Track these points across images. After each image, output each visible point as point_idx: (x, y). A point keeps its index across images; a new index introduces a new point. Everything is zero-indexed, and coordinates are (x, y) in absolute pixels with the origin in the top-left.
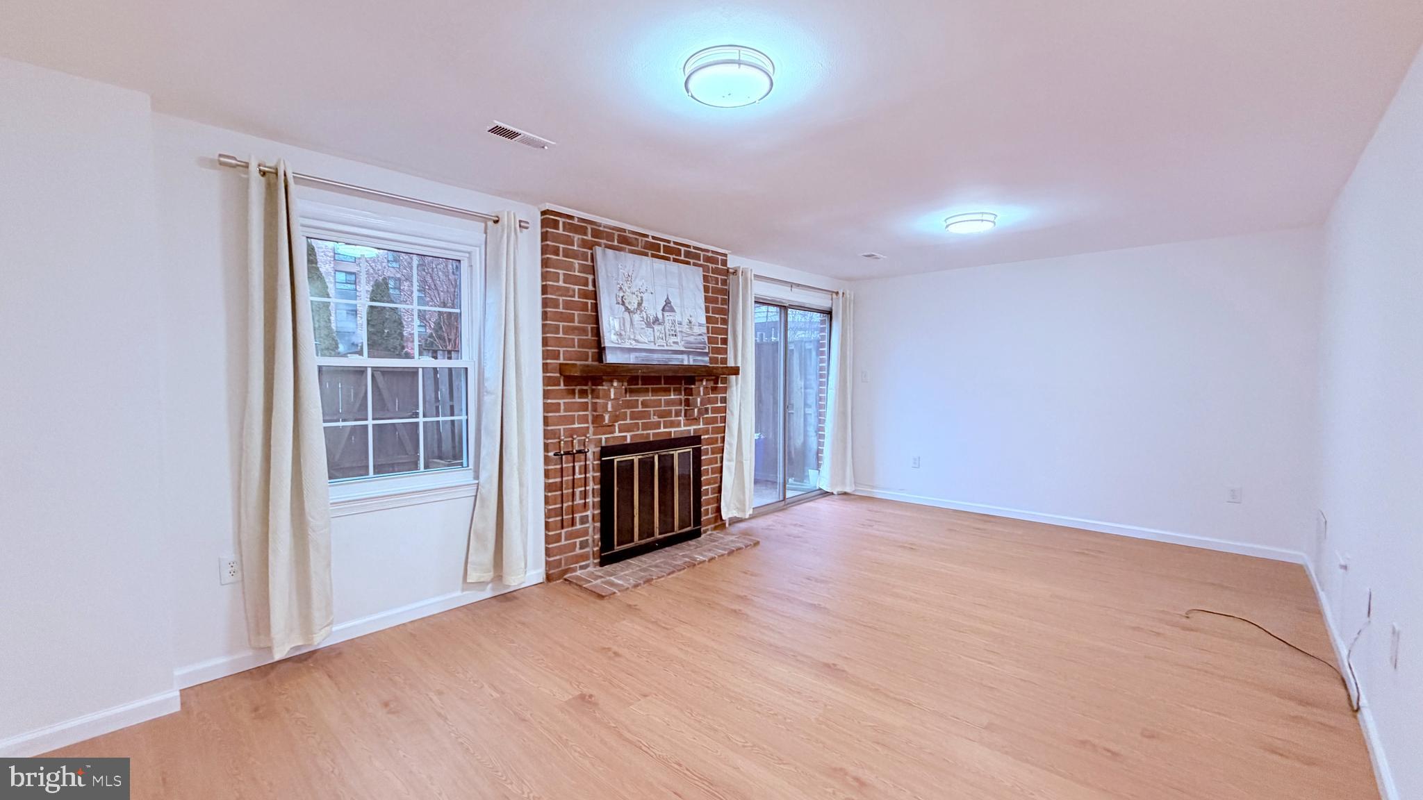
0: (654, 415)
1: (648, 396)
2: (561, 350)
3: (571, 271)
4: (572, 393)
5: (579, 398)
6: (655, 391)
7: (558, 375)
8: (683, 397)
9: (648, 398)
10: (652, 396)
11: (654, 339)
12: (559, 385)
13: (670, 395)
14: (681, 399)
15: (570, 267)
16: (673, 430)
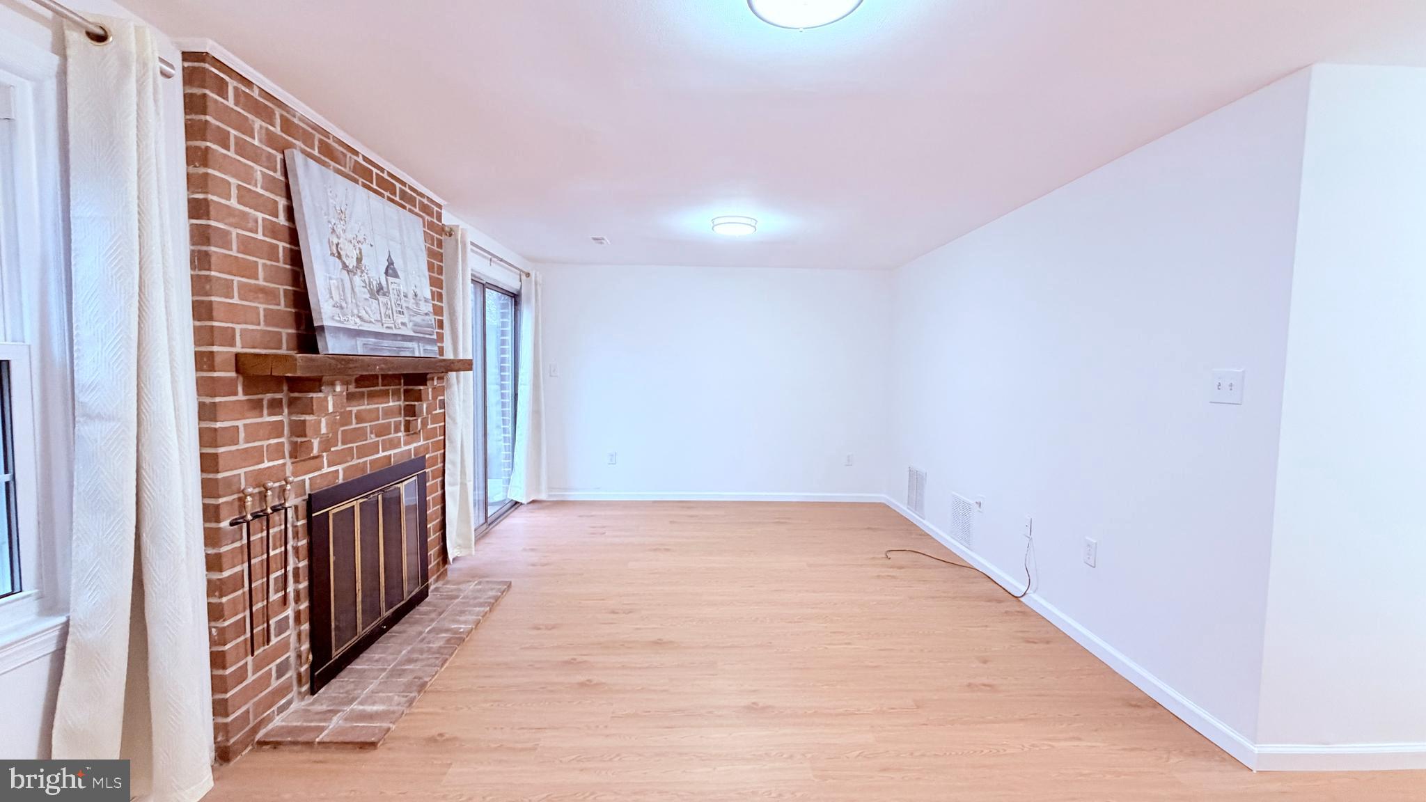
0: (371, 433)
1: (364, 405)
2: (238, 327)
3: (249, 184)
4: (257, 406)
5: (270, 414)
6: (371, 396)
7: (233, 374)
8: (402, 403)
9: (363, 407)
10: (368, 404)
11: (381, 317)
12: (236, 394)
13: (389, 402)
14: (400, 406)
15: (247, 176)
16: (392, 452)
